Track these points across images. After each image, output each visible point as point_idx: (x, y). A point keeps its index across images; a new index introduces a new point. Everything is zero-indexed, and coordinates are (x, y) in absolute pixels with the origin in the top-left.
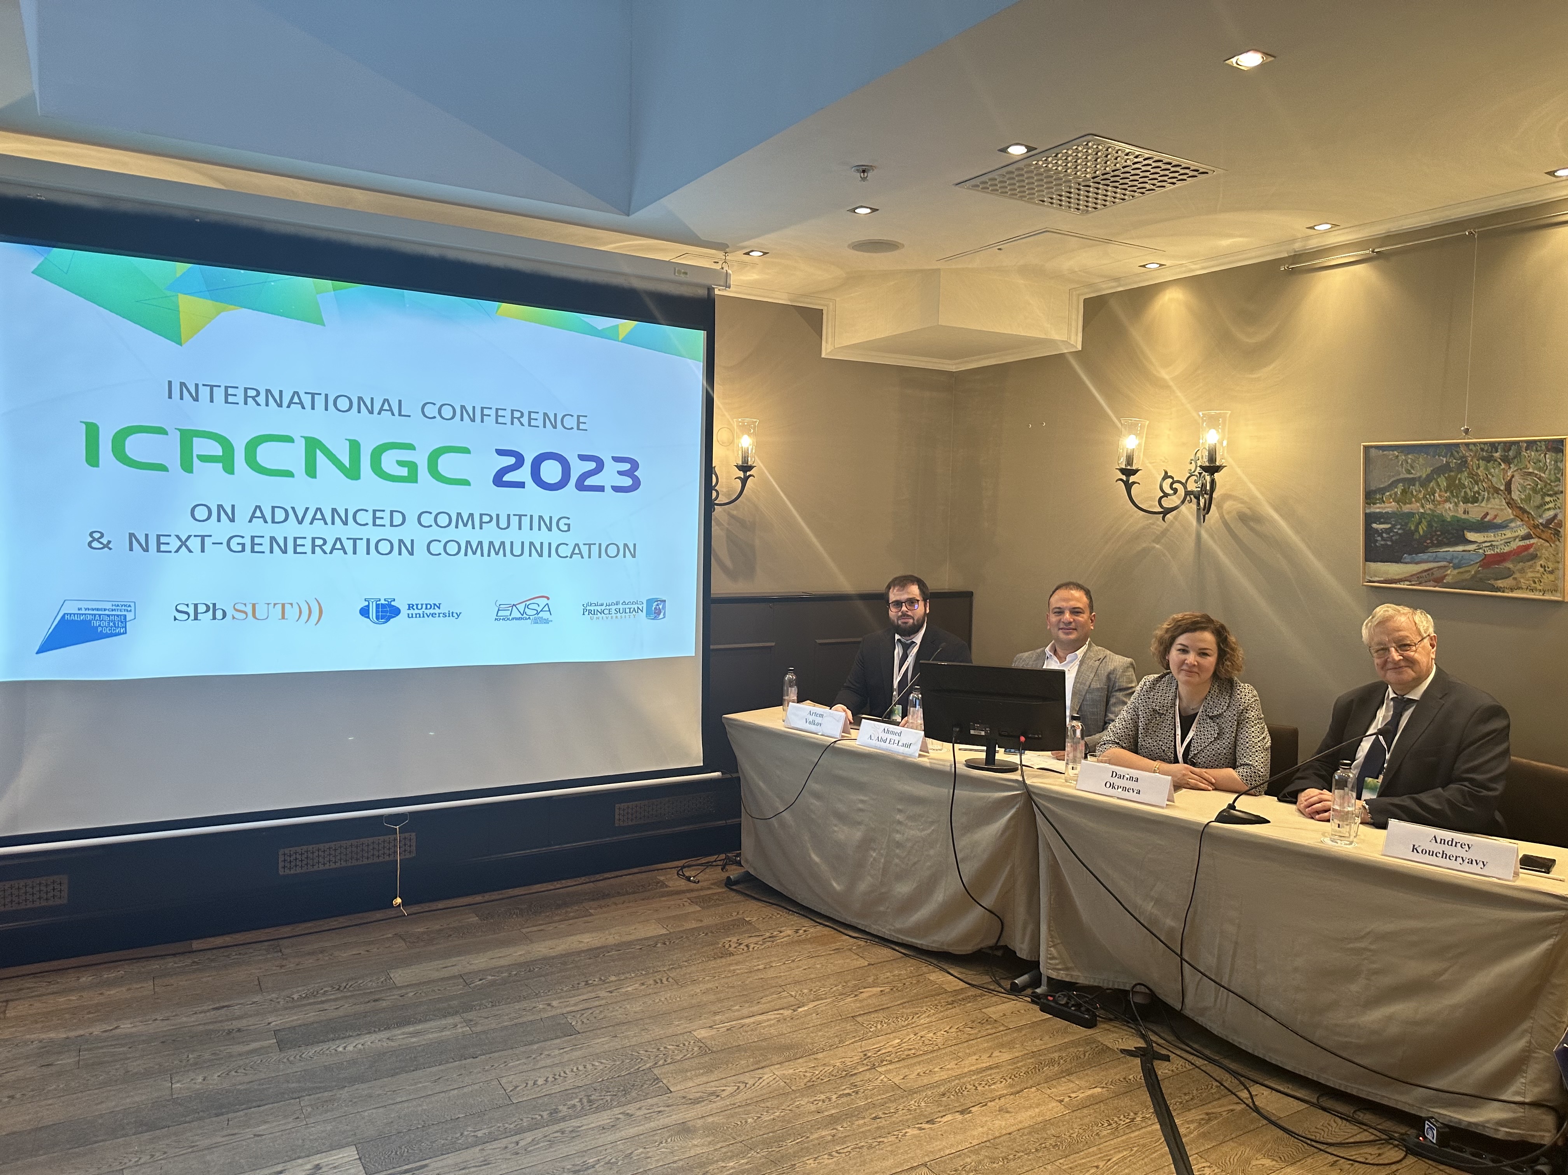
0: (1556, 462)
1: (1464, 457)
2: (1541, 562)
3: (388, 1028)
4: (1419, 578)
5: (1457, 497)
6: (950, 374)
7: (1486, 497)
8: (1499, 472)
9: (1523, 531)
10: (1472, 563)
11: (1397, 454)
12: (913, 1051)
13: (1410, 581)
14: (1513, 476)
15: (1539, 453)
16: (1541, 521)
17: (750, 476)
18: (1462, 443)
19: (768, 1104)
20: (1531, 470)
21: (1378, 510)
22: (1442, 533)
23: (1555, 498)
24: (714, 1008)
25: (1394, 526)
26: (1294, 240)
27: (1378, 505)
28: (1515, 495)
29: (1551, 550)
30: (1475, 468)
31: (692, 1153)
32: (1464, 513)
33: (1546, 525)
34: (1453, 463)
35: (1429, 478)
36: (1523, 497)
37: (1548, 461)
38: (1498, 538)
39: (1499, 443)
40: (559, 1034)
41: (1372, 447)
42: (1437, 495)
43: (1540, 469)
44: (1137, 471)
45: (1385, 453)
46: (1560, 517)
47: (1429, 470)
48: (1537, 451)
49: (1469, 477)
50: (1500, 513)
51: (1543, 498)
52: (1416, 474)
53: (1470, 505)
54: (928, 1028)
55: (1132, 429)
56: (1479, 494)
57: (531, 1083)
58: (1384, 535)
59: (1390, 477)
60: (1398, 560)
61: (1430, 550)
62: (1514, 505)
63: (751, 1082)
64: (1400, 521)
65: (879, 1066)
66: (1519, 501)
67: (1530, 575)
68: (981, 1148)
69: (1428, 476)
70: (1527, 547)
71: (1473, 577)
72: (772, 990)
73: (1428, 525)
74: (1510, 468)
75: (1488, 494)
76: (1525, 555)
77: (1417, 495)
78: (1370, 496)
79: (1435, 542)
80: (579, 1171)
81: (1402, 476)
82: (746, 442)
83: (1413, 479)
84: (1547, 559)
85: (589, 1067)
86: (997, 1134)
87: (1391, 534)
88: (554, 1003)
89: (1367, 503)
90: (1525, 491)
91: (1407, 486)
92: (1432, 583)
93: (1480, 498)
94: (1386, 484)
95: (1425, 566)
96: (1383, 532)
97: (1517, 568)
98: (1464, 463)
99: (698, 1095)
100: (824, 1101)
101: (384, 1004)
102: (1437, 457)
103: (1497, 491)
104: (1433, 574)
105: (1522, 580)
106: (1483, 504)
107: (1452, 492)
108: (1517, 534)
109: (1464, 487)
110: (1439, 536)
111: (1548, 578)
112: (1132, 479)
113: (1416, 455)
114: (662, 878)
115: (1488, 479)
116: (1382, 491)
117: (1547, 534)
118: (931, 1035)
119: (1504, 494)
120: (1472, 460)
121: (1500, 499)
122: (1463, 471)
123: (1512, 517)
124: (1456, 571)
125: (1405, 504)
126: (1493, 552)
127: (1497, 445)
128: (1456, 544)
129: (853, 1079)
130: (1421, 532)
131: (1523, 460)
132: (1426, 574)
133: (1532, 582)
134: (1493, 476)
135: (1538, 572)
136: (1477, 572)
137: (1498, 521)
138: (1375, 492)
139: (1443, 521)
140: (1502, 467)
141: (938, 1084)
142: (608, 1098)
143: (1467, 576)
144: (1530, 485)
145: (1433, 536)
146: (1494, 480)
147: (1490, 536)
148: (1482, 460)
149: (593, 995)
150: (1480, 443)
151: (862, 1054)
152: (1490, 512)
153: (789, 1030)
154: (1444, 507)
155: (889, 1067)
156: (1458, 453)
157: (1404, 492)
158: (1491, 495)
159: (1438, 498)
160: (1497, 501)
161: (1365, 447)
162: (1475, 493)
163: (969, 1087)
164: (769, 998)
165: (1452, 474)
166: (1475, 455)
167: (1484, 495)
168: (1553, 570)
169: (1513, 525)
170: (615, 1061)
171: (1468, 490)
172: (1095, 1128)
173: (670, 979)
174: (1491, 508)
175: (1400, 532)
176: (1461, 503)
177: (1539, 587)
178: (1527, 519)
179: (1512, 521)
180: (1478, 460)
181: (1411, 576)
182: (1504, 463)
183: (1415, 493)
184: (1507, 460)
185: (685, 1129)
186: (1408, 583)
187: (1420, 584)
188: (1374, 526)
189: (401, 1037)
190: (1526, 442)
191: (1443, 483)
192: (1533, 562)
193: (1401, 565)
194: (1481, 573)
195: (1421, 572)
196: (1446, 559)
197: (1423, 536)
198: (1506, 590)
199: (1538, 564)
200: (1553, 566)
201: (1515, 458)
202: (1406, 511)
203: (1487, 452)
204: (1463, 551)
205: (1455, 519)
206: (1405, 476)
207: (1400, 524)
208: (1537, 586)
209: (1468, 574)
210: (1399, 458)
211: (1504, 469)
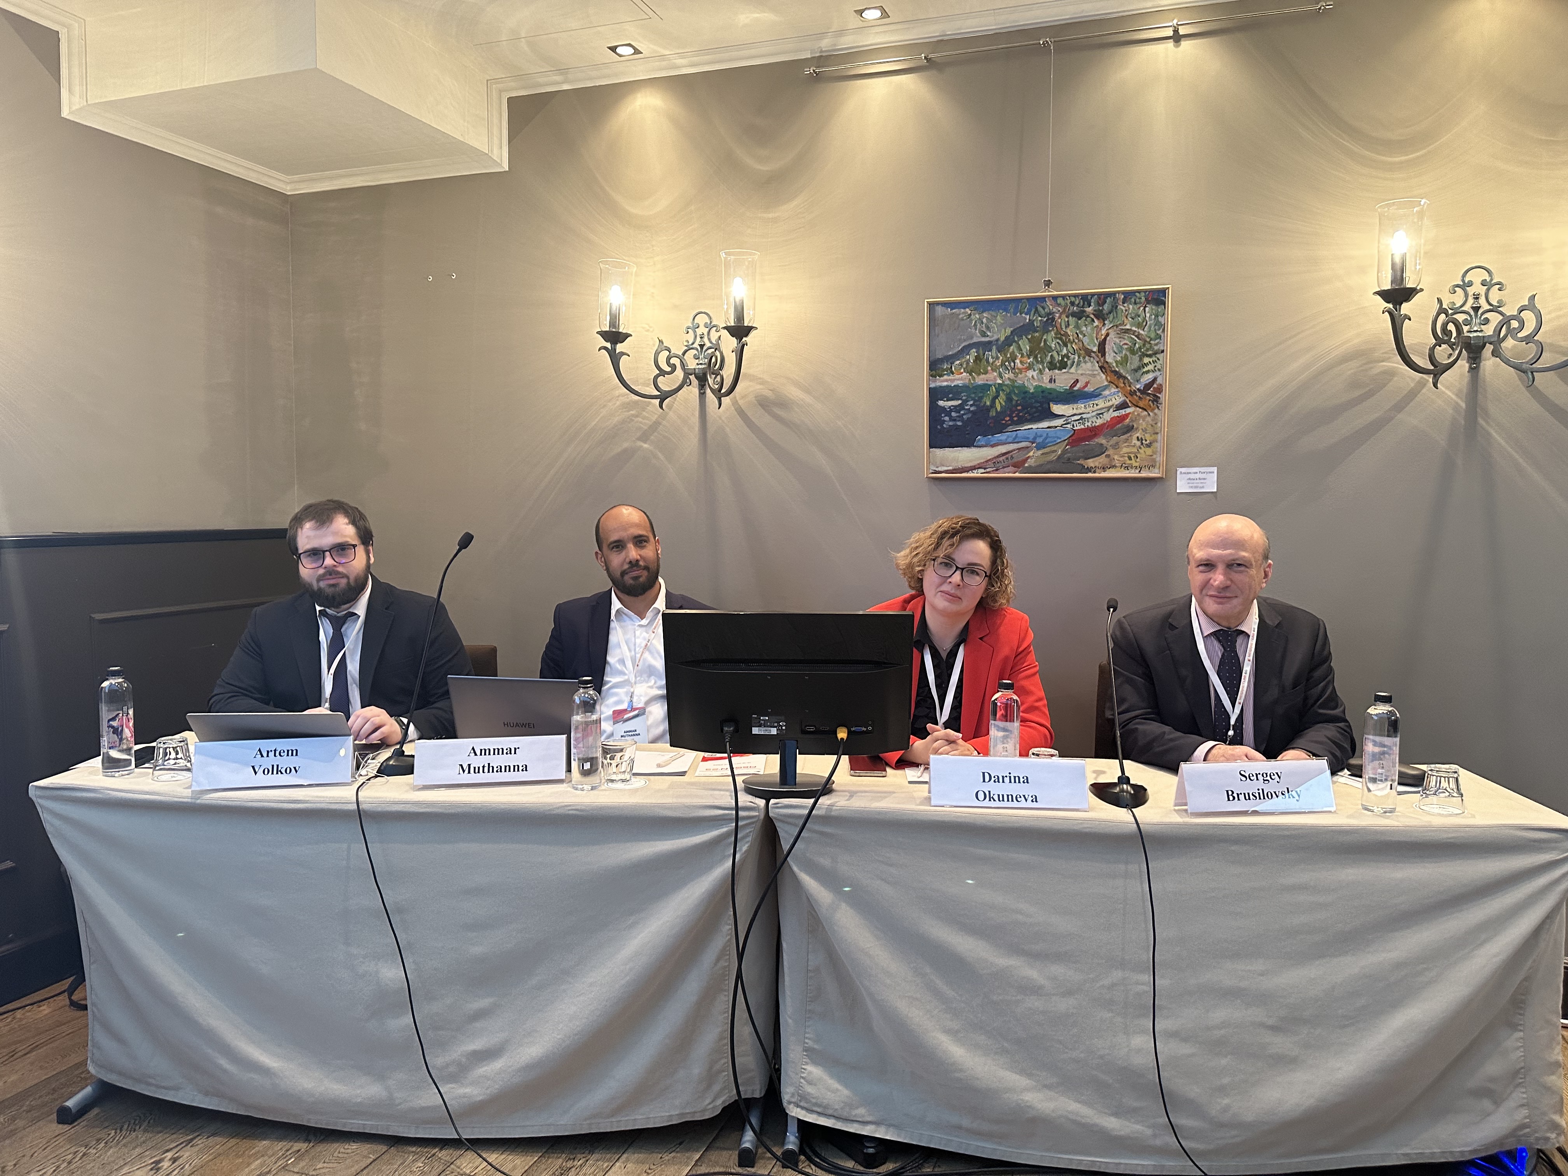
0: (1157, 316)
1: (1051, 313)
2: (1138, 435)
4: (995, 463)
5: (1042, 362)
7: (1076, 360)
8: (1092, 329)
9: (1118, 400)
10: (1059, 441)
11: (969, 312)
13: (985, 469)
14: (1107, 335)
15: (1138, 306)
16: (1138, 387)
18: (1049, 296)
20: (1128, 327)
21: (945, 384)
22: (1023, 409)
23: (1154, 359)
25: (965, 402)
26: (822, 35)
27: (945, 377)
28: (1110, 357)
29: (1148, 419)
30: (1064, 327)
32: (1050, 381)
33: (1144, 391)
34: (1038, 321)
35: (1009, 341)
36: (1119, 359)
37: (1148, 315)
38: (1088, 410)
39: (1093, 295)
41: (938, 303)
42: (1017, 361)
43: (1139, 325)
44: (625, 337)
45: (954, 311)
46: (1159, 381)
47: (1009, 331)
48: (1135, 303)
49: (1056, 338)
50: (1092, 380)
51: (1141, 360)
52: (992, 336)
53: (1057, 371)
55: (619, 276)
56: (1068, 358)
58: (953, 414)
59: (961, 341)
60: (969, 444)
61: (1010, 428)
62: (1108, 369)
64: (973, 395)
66: (1114, 365)
67: (1125, 450)
69: (1007, 338)
70: (1122, 418)
71: (1059, 457)
73: (1007, 398)
74: (1104, 324)
75: (1079, 357)
76: (1120, 428)
77: (994, 362)
78: (936, 367)
79: (1015, 419)
81: (975, 340)
83: (990, 343)
84: (1145, 430)
87: (962, 412)
89: (932, 376)
90: (1121, 352)
91: (981, 352)
92: (1011, 468)
93: (1069, 363)
94: (956, 350)
95: (1002, 449)
96: (951, 411)
97: (1111, 443)
98: (1050, 320)
102: (1018, 314)
103: (1089, 353)
104: (1012, 457)
105: (1116, 457)
106: (1073, 370)
107: (1036, 358)
108: (1110, 403)
109: (1050, 349)
110: (1020, 411)
111: (1145, 452)
112: (620, 347)
113: (993, 313)
115: (1080, 340)
116: (951, 359)
117: (1146, 401)
119: (1098, 356)
120: (1060, 317)
121: (1092, 363)
122: (1051, 331)
123: (1106, 383)
124: (1040, 452)
125: (979, 374)
126: (1082, 427)
127: (1089, 297)
128: (1040, 420)
130: (999, 409)
131: (1119, 315)
132: (1004, 457)
133: (1127, 458)
134: (1084, 336)
135: (1134, 446)
136: (1064, 452)
137: (1090, 389)
138: (942, 360)
139: (1026, 392)
140: (1095, 324)
143: (1053, 457)
144: (1126, 344)
145: (1013, 412)
146: (1086, 340)
147: (1080, 408)
148: (1073, 316)
150: (1070, 296)
152: (1080, 378)
154: (1026, 376)
156: (1044, 308)
157: (978, 359)
158: (1081, 359)
159: (1019, 365)
160: (1089, 364)
161: (930, 304)
162: (1063, 357)
165: (1037, 334)
166: (1064, 310)
167: (1074, 358)
168: (1151, 443)
169: (1107, 392)
171: (1055, 354)
174: (1082, 375)
175: (972, 409)
176: (1047, 370)
177: (1135, 464)
178: (1122, 385)
179: (1105, 388)
180: (1067, 317)
181: (987, 461)
182: (1098, 319)
183: (991, 360)
184: (1100, 316)
186: (983, 471)
187: (997, 471)
188: (941, 403)
190: (1124, 293)
191: (1026, 347)
192: (1129, 435)
193: (973, 450)
194: (1069, 452)
195: (998, 456)
196: (1028, 438)
197: (1001, 412)
198: (1097, 470)
199: (1135, 437)
200: (1151, 438)
201: (1110, 313)
202: (980, 382)
203: (1077, 306)
204: (1049, 427)
205: (1040, 390)
206: (977, 338)
207: (973, 399)
208: (1133, 462)
209: (1054, 455)
210: (972, 317)
211: (1097, 326)
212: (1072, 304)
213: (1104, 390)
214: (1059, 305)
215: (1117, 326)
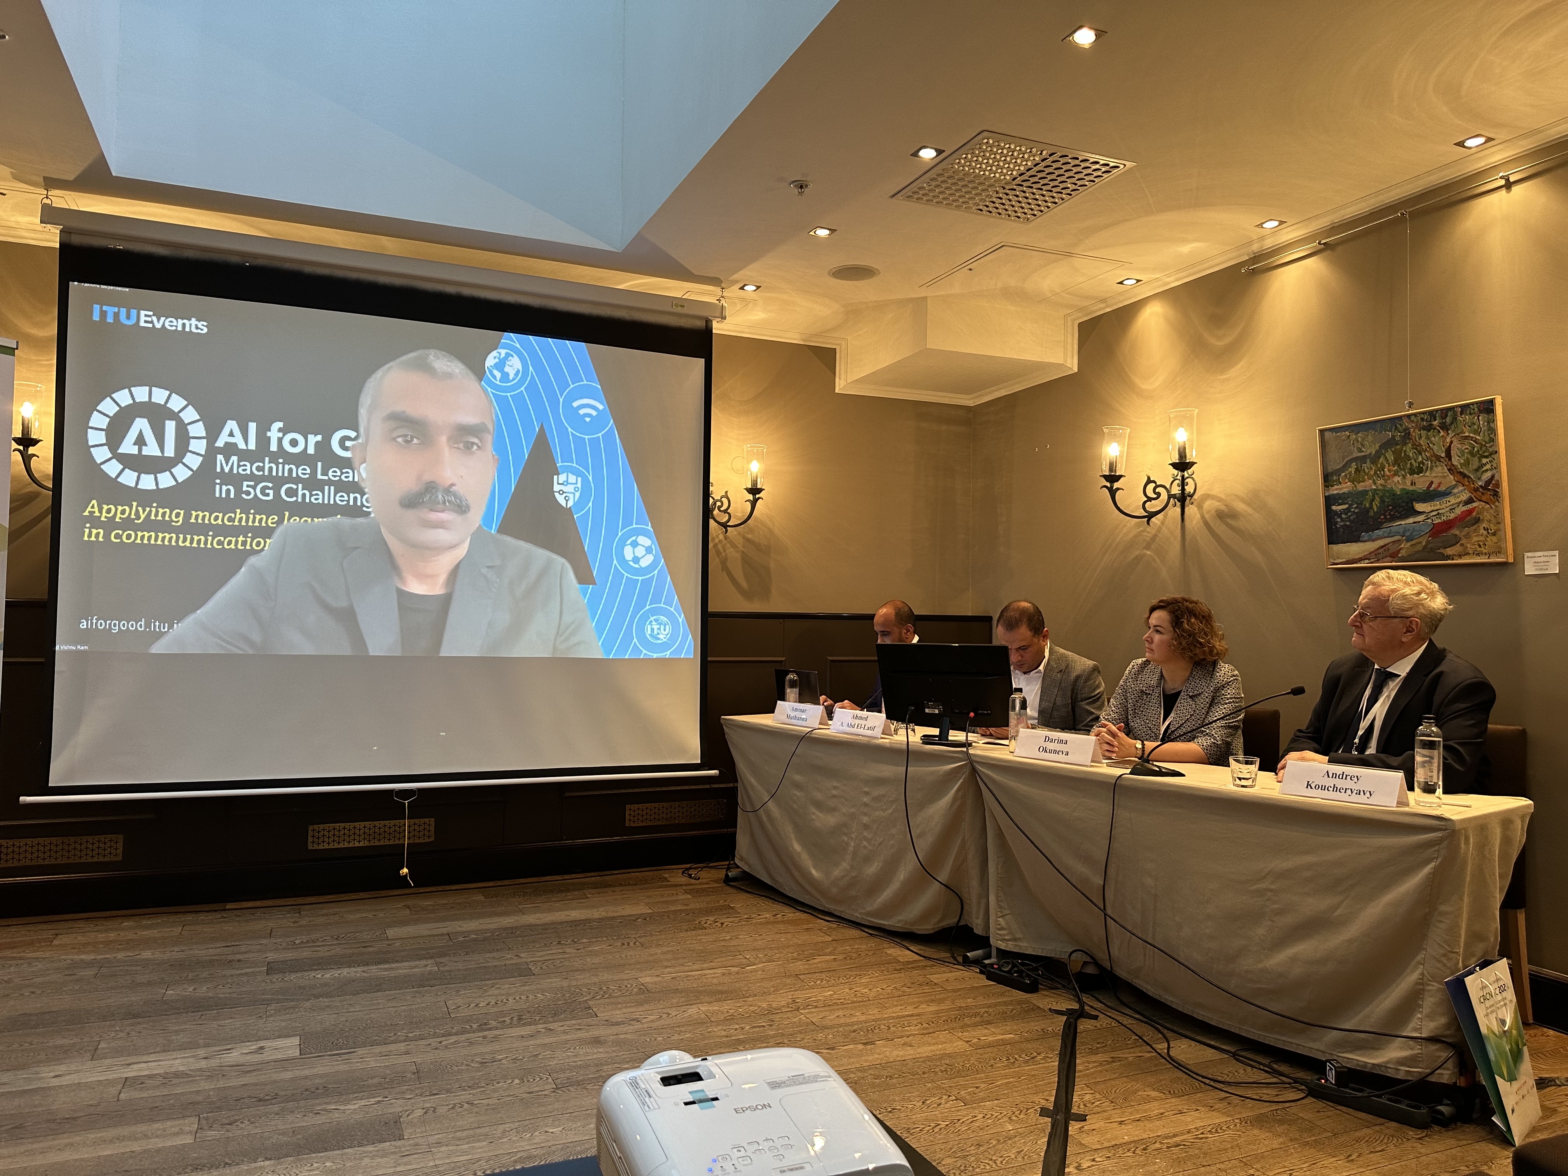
0: (1489, 423)
1: (1407, 429)
2: (1484, 525)
3: (367, 965)
4: (1377, 555)
5: (1404, 470)
6: (968, 409)
7: (1429, 465)
8: (1440, 439)
9: (1465, 496)
10: (1423, 533)
11: (1349, 434)
12: (841, 1001)
13: (1369, 560)
14: (1451, 442)
15: (1473, 416)
16: (1480, 484)
17: (759, 498)
18: (1404, 415)
19: (682, 1029)
20: (1467, 434)
21: (1336, 492)
22: (1394, 507)
23: (1490, 459)
24: (666, 964)
25: (1351, 505)
26: (1251, 243)
27: (1336, 487)
28: (1455, 461)
29: (1492, 511)
30: (1417, 439)
31: (595, 1056)
32: (1412, 484)
33: (1485, 487)
34: (1398, 436)
35: (1378, 454)
36: (1463, 461)
37: (1481, 423)
38: (1444, 506)
39: (1437, 411)
40: (516, 974)
41: (1326, 430)
42: (1386, 470)
43: (1475, 432)
44: (1121, 476)
45: (1338, 434)
46: (1496, 478)
47: (1377, 447)
48: (1470, 414)
49: (1413, 448)
50: (1443, 481)
51: (1480, 461)
52: (1366, 451)
53: (1415, 476)
54: (866, 986)
55: (1114, 437)
56: (1423, 464)
57: (473, 1005)
58: (1343, 516)
59: (1344, 457)
60: (1357, 540)
61: (1385, 525)
62: (1455, 471)
63: (674, 1014)
64: (1356, 500)
65: (804, 1009)
66: (1459, 467)
67: (1475, 539)
68: (870, 1069)
69: (1377, 452)
70: (1470, 512)
71: (1425, 547)
72: (729, 954)
73: (1381, 501)
74: (1448, 434)
75: (1431, 463)
76: (1469, 520)
77: (1369, 472)
78: (1328, 480)
79: (1388, 517)
80: (486, 1063)
81: (1355, 455)
82: (755, 467)
83: (1365, 456)
84: (1489, 521)
85: (531, 997)
86: (891, 1060)
87: (1349, 514)
88: (522, 955)
89: (1326, 486)
90: (1464, 455)
91: (1359, 465)
92: (1388, 559)
93: (1424, 468)
94: (1341, 465)
95: (1381, 543)
96: (1341, 513)
97: (1463, 534)
98: (1407, 435)
99: (620, 1020)
100: (736, 1030)
101: (371, 949)
102: (1383, 432)
103: (1438, 458)
104: (1389, 549)
105: (1468, 546)
106: (1428, 474)
107: (1399, 465)
108: (1460, 499)
109: (1409, 458)
110: (1392, 510)
111: (1491, 540)
112: (1116, 485)
113: (1366, 433)
114: (666, 876)
115: (1431, 449)
116: (1338, 472)
117: (1488, 496)
118: (866, 990)
119: (1446, 460)
120: (1414, 432)
121: (1442, 466)
122: (1408, 443)
123: (1454, 483)
124: (1409, 544)
125: (1359, 482)
126: (1440, 521)
127: (1434, 413)
128: (1407, 517)
129: (772, 1017)
130: (1375, 509)
131: (1459, 426)
132: (1382, 550)
133: (1477, 546)
134: (1434, 445)
135: (1482, 535)
136: (1428, 542)
137: (1442, 488)
138: (1332, 474)
139: (1394, 495)
140: (1441, 435)
141: (853, 1024)
142: (537, 1018)
143: (1419, 547)
144: (1467, 449)
145: (1386, 511)
146: (1435, 448)
147: (1436, 505)
148: (1424, 430)
149: (560, 951)
150: (1420, 413)
151: (790, 1000)
152: (1434, 480)
153: (730, 981)
154: (1393, 481)
155: (813, 1010)
156: (1401, 425)
157: (1357, 470)
158: (1433, 464)
159: (1388, 473)
160: (1440, 468)
161: (1321, 431)
162: (1419, 463)
163: (882, 1027)
164: (723, 959)
165: (1398, 447)
166: (1417, 426)
168: (1495, 532)
169: (1456, 491)
170: (557, 994)
171: (1413, 461)
172: (992, 1061)
173: (637, 943)
174: (1435, 477)
175: (1356, 511)
176: (1408, 475)
177: (1485, 551)
178: (1467, 483)
179: (1454, 487)
180: (1420, 431)
181: (1370, 554)
182: (1443, 430)
183: (1367, 470)
184: (1445, 427)
185: (597, 1041)
186: (1367, 561)
187: (1377, 561)
188: (1334, 508)
189: (374, 971)
190: (1460, 406)
191: (1391, 457)
192: (1477, 525)
193: (1360, 544)
194: (1431, 543)
195: (1378, 549)
196: (1399, 533)
197: (1377, 512)
198: (1455, 558)
199: (1482, 528)
200: (1495, 528)
201: (1451, 424)
202: (1361, 489)
203: (1426, 421)
204: (1414, 523)
205: (1404, 492)
206: (1357, 454)
207: (1357, 503)
208: (1482, 549)
209: (1420, 545)
210: (1351, 437)
211: (1443, 436)
212: (1422, 419)
213: (1454, 488)
214: (1412, 421)
215: (1458, 434)
